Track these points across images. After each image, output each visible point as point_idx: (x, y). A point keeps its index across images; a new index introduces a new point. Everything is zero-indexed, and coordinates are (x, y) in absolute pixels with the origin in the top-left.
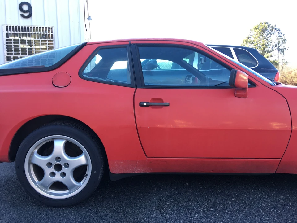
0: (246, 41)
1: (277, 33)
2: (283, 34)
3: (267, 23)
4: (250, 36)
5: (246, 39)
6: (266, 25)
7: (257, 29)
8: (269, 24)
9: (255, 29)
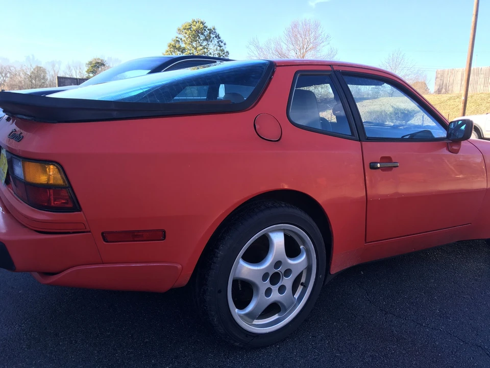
0: (173, 46)
1: (216, 40)
2: (224, 42)
3: (202, 23)
4: (178, 39)
5: (173, 43)
6: (201, 26)
7: (188, 29)
8: (205, 25)
9: (185, 29)
